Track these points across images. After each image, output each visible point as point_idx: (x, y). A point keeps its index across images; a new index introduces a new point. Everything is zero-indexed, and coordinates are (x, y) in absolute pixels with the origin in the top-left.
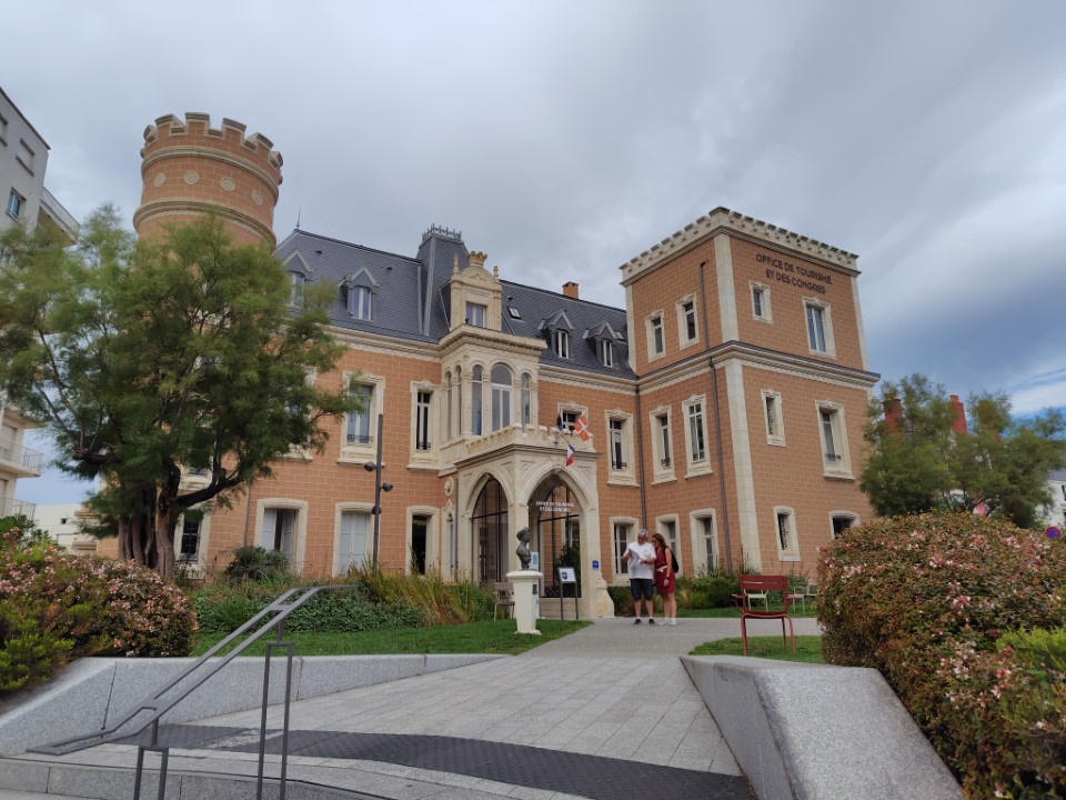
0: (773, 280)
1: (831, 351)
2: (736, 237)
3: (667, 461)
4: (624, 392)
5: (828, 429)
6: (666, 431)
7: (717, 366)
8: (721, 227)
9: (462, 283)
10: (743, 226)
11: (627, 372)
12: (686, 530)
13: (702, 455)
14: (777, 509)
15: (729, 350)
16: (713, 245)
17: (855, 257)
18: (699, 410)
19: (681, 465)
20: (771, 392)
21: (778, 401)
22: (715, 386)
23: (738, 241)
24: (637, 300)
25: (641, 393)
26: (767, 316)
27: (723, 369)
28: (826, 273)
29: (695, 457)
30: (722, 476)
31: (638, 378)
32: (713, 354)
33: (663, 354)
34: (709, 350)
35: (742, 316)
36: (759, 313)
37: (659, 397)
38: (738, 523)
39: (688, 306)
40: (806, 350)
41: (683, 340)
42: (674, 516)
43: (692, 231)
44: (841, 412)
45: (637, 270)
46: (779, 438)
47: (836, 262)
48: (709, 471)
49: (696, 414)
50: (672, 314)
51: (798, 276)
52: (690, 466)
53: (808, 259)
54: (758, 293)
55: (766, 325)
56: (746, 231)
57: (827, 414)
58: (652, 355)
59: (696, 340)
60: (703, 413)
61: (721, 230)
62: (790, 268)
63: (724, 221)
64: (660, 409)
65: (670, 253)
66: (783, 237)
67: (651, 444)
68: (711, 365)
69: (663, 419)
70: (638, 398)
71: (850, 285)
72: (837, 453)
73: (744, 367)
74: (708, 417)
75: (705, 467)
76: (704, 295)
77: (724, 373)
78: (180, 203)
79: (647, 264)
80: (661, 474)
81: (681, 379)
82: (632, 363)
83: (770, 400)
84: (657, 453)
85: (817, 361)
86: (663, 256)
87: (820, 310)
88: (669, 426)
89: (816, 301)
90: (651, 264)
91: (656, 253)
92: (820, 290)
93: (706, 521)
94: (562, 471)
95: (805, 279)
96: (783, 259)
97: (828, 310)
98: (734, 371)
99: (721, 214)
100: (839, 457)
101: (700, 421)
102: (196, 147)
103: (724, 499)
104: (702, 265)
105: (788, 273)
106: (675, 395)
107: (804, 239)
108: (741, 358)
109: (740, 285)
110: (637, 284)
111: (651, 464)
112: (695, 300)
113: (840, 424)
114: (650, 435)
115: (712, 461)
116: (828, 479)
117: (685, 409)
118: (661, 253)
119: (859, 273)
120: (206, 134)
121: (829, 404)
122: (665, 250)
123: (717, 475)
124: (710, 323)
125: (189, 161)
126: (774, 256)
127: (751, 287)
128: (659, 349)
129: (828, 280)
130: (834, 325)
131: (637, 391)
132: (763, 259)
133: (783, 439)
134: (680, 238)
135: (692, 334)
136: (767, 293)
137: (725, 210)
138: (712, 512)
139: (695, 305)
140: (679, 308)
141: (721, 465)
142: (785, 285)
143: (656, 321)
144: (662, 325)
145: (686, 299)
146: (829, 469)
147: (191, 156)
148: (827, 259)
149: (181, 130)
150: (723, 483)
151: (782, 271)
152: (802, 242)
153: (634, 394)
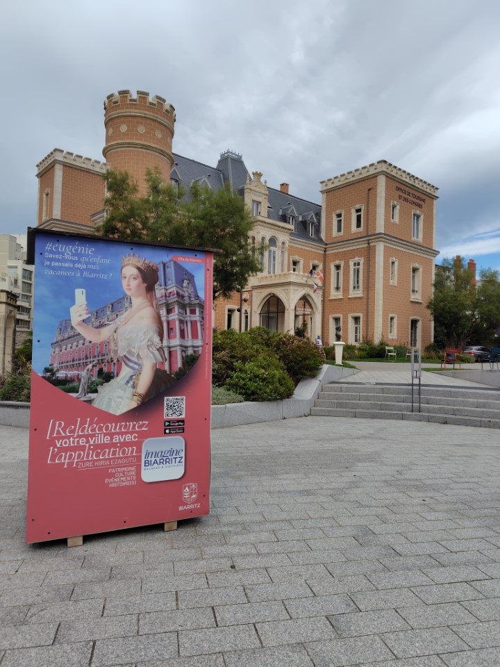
0: (402, 201)
1: (420, 239)
2: (390, 177)
3: (338, 288)
4: (319, 251)
5: (414, 277)
6: (338, 273)
7: (371, 244)
8: (383, 171)
9: (251, 189)
10: (392, 171)
11: (320, 240)
12: (346, 322)
13: (358, 287)
14: (390, 315)
15: (379, 237)
16: (377, 180)
17: (437, 189)
18: (359, 264)
19: (346, 291)
20: (394, 259)
21: (396, 263)
22: (369, 254)
23: (390, 180)
24: (328, 201)
25: (327, 252)
26: (397, 219)
27: (374, 246)
28: (423, 197)
29: (354, 287)
30: (368, 299)
31: (326, 245)
32: (370, 237)
33: (341, 233)
34: (368, 236)
35: (386, 220)
36: (393, 218)
37: (336, 256)
38: (374, 321)
39: (359, 211)
40: (411, 238)
41: (354, 228)
42: (341, 316)
43: (366, 170)
44: (421, 270)
45: (330, 186)
46: (394, 282)
47: (429, 191)
48: (361, 295)
49: (357, 267)
50: (349, 213)
51: (412, 199)
52: (350, 292)
53: (417, 189)
54: (394, 207)
55: (396, 224)
56: (393, 174)
57: (415, 270)
58: (335, 233)
59: (361, 229)
60: (361, 267)
61: (383, 173)
62: (409, 194)
63: (384, 168)
64: (337, 262)
65: (351, 180)
66: (408, 177)
67: (330, 279)
68: (369, 244)
69: (338, 267)
70: (325, 255)
71: (433, 204)
72: (416, 289)
73: (385, 246)
74: (364, 269)
75: (359, 293)
76: (368, 207)
77: (375, 249)
78: (137, 144)
79: (337, 184)
80: (334, 294)
81: (351, 248)
82: (323, 236)
83: (393, 263)
84: (333, 284)
85: (415, 244)
86: (347, 181)
87: (418, 217)
88: (341, 272)
89: (418, 212)
90: (339, 184)
91: (343, 178)
92: (420, 206)
93: (357, 319)
94: (308, 295)
95: (415, 200)
96: (407, 189)
97: (422, 217)
98: (380, 248)
99: (383, 164)
100: (417, 291)
101: (358, 271)
102: (142, 111)
103: (367, 310)
104: (370, 189)
105: (408, 197)
106: (347, 256)
107: (417, 178)
108: (384, 242)
109: (387, 203)
110: (330, 193)
111: (330, 289)
112: (363, 208)
113: (419, 275)
114: (330, 274)
115: (363, 291)
116: (412, 302)
117: (351, 264)
118: (346, 179)
119: (438, 197)
120: (148, 104)
121: (417, 265)
122: (348, 177)
123: (365, 298)
124: (370, 222)
125: (139, 119)
126: (403, 187)
127: (392, 204)
128: (339, 230)
129: (424, 201)
130: (424, 225)
131: (325, 251)
132: (398, 189)
133: (396, 282)
134: (358, 172)
135: (359, 225)
136: (398, 207)
137: (385, 162)
138: (361, 315)
139: (362, 211)
140: (353, 211)
141: (368, 294)
142: (406, 203)
143: (339, 216)
144: (342, 218)
145: (358, 207)
146: (413, 297)
147: (141, 117)
148: (425, 190)
149: (135, 100)
150: (368, 302)
151: (406, 196)
152: (416, 180)
153: (323, 252)
